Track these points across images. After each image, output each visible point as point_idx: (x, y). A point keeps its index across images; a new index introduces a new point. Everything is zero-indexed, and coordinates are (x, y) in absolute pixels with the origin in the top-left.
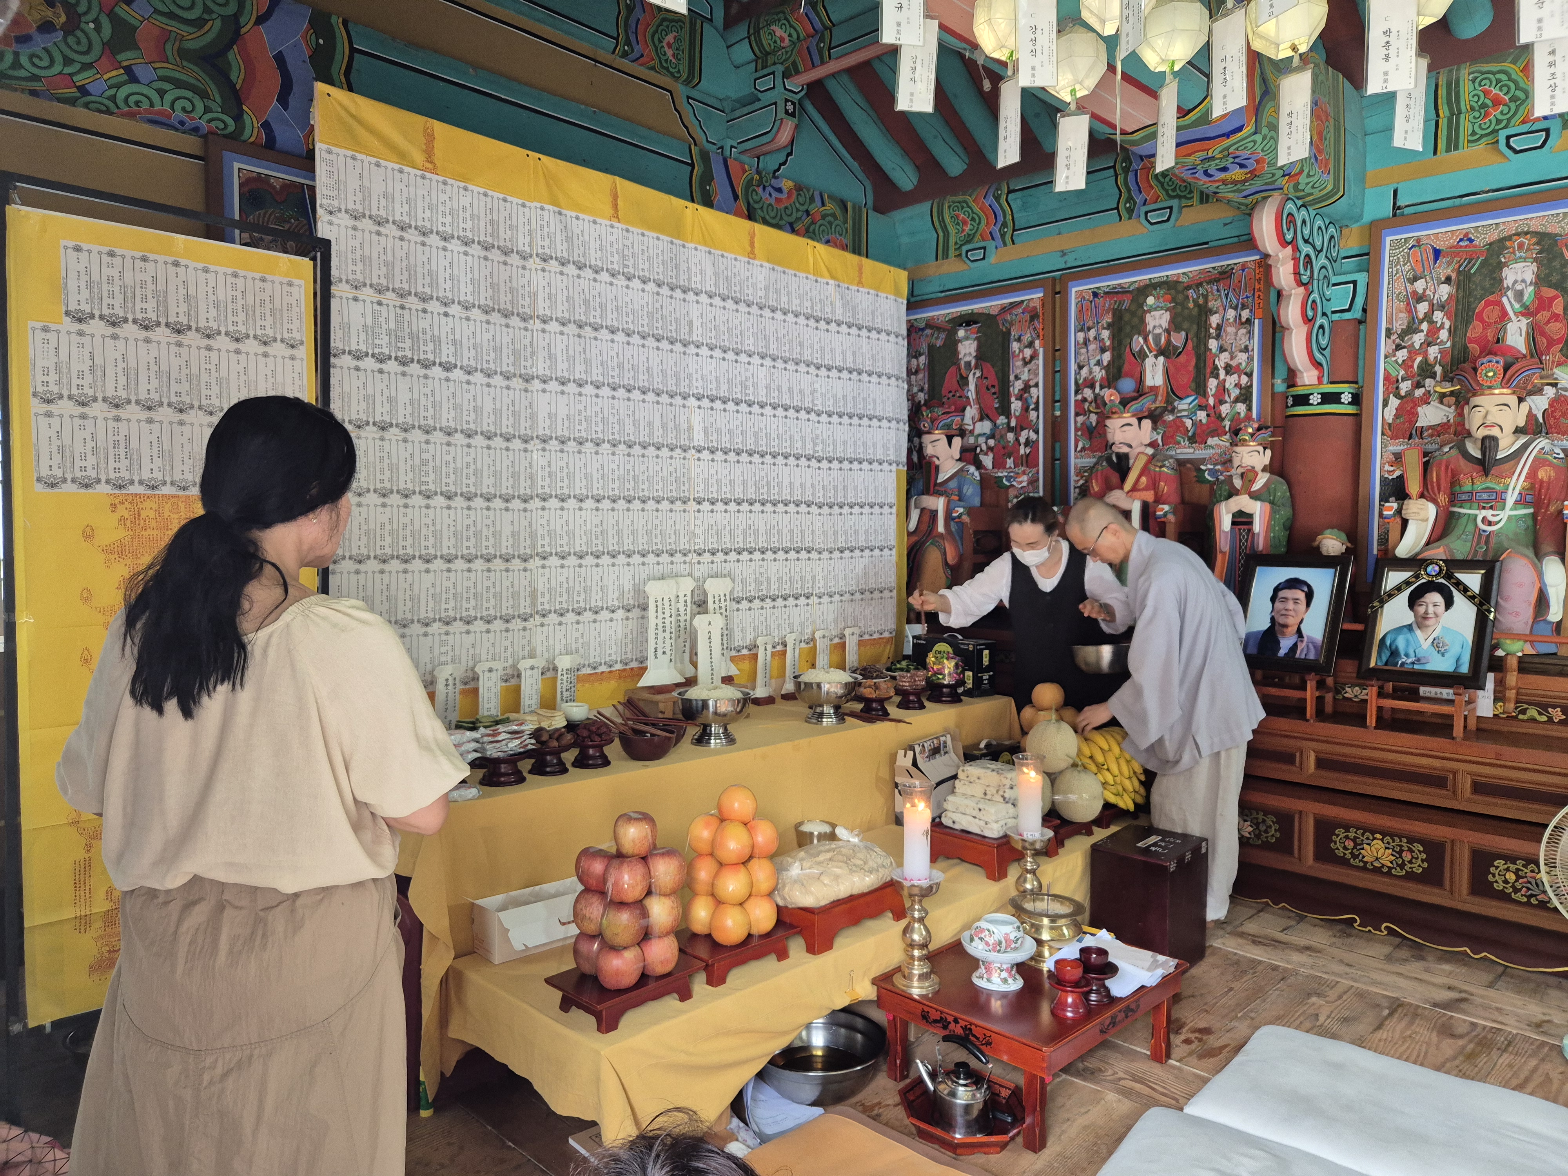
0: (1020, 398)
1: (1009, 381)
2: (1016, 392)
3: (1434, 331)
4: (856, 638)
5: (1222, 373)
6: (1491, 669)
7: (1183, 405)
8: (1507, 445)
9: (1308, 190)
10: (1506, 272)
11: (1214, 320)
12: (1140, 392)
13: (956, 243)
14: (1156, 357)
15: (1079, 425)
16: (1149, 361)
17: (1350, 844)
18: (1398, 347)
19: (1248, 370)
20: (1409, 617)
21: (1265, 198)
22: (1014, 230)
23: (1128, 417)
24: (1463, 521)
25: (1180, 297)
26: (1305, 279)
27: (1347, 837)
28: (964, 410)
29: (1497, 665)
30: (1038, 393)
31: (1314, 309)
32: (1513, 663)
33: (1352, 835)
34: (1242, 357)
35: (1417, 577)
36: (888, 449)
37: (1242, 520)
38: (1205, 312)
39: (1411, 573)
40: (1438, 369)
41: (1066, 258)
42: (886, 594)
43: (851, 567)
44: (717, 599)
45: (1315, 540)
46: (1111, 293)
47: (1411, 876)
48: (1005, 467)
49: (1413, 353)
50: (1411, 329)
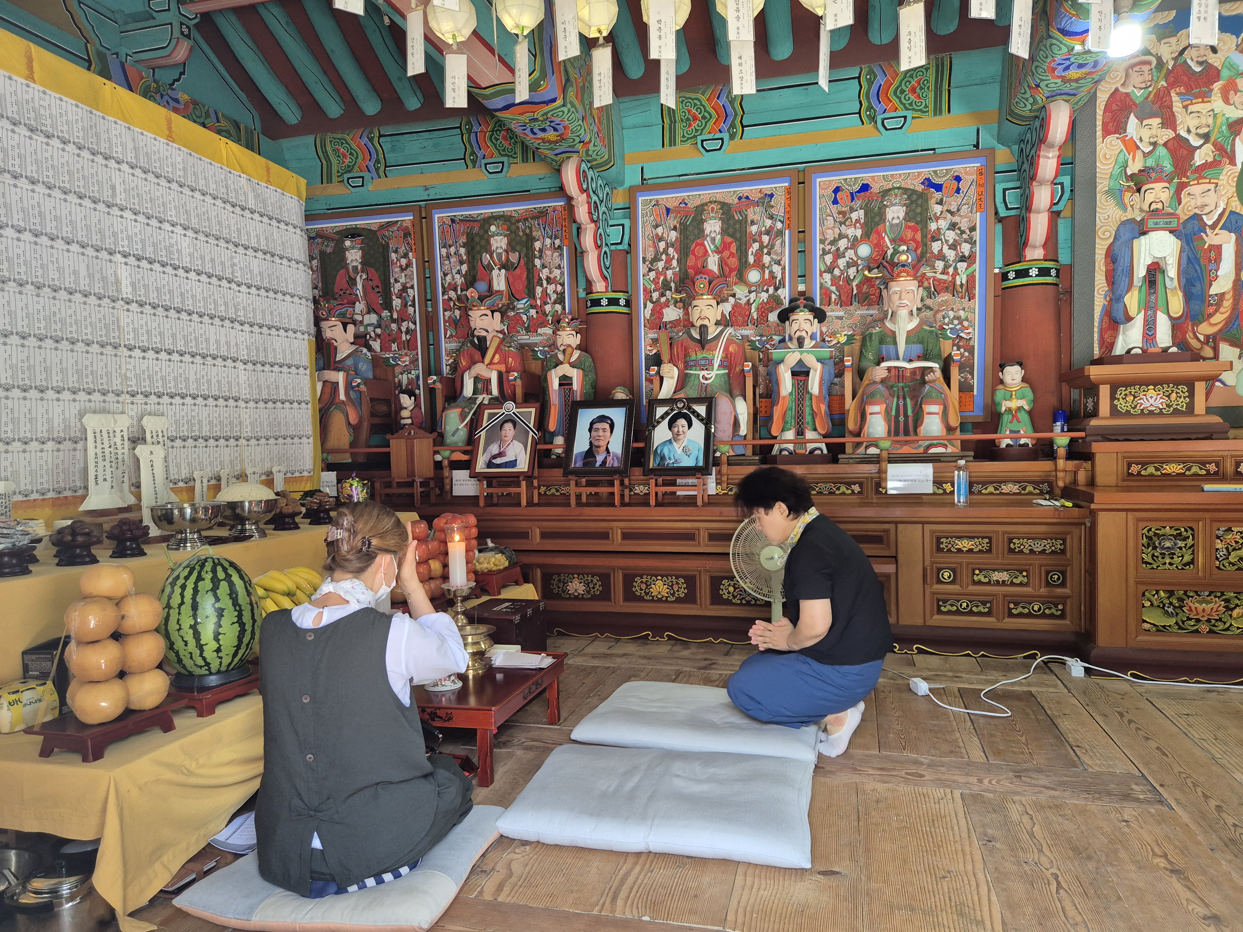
0: (399, 296)
1: (390, 283)
2: (396, 291)
3: (669, 261)
4: (282, 475)
5: (545, 282)
6: (714, 465)
7: (521, 305)
8: (712, 332)
9: (594, 156)
10: (706, 225)
11: (537, 245)
12: (490, 292)
13: (338, 172)
14: (500, 270)
15: (447, 318)
16: (495, 272)
17: (644, 586)
18: (650, 270)
19: (561, 281)
20: (669, 435)
21: (568, 158)
22: (386, 167)
23: (483, 310)
24: (692, 378)
25: (514, 227)
26: (595, 218)
27: (642, 582)
28: (355, 304)
29: (717, 462)
30: (413, 293)
31: (601, 239)
32: (724, 459)
33: (644, 580)
34: (557, 272)
35: (672, 410)
36: (300, 321)
37: (565, 382)
38: (531, 239)
39: (667, 408)
40: (673, 285)
41: (427, 192)
42: (304, 440)
43: (274, 416)
44: (155, 434)
45: (611, 394)
46: (465, 220)
47: (679, 600)
48: (391, 351)
49: (658, 274)
50: (656, 259)
